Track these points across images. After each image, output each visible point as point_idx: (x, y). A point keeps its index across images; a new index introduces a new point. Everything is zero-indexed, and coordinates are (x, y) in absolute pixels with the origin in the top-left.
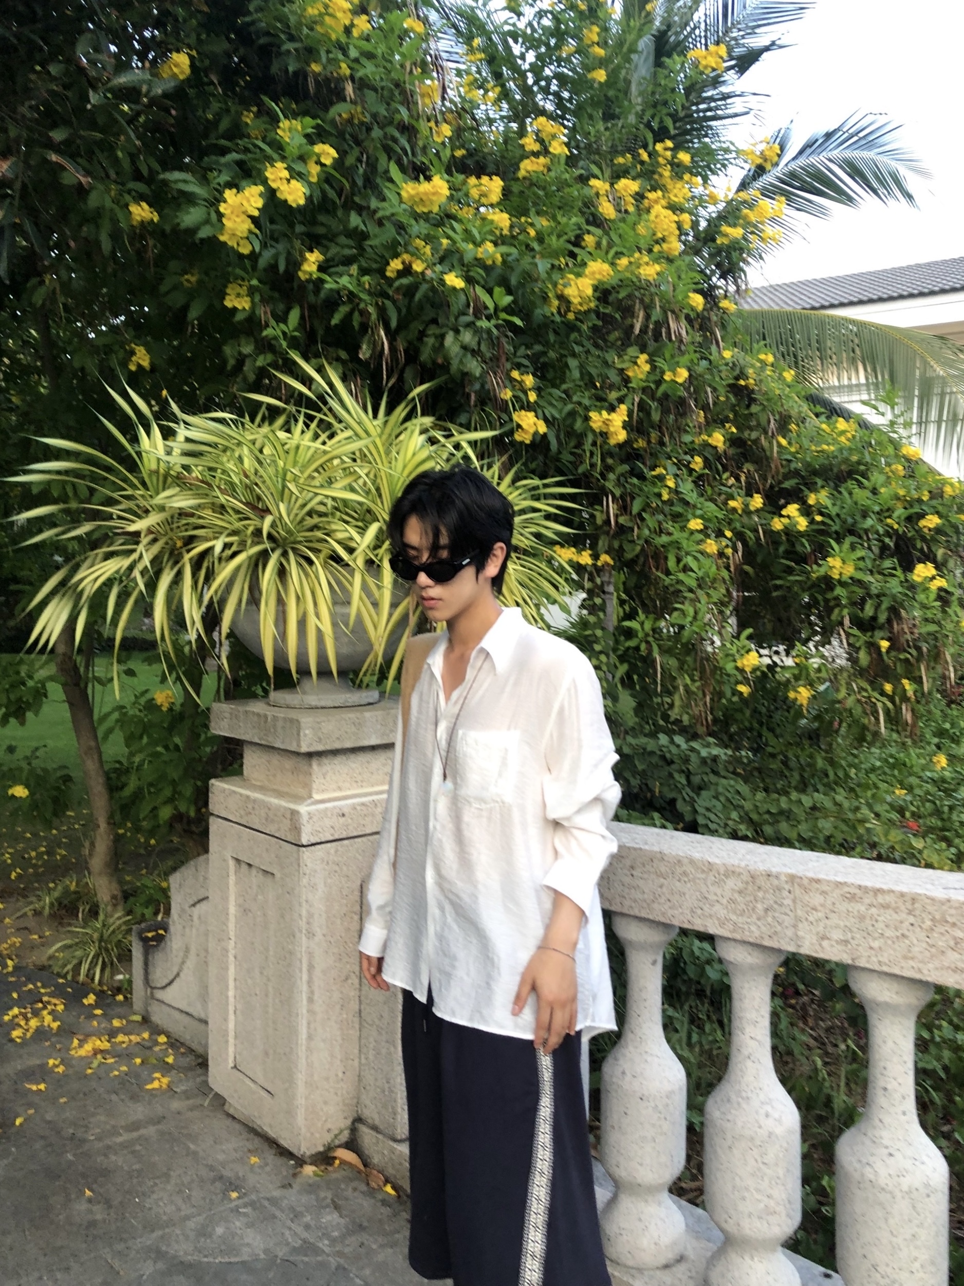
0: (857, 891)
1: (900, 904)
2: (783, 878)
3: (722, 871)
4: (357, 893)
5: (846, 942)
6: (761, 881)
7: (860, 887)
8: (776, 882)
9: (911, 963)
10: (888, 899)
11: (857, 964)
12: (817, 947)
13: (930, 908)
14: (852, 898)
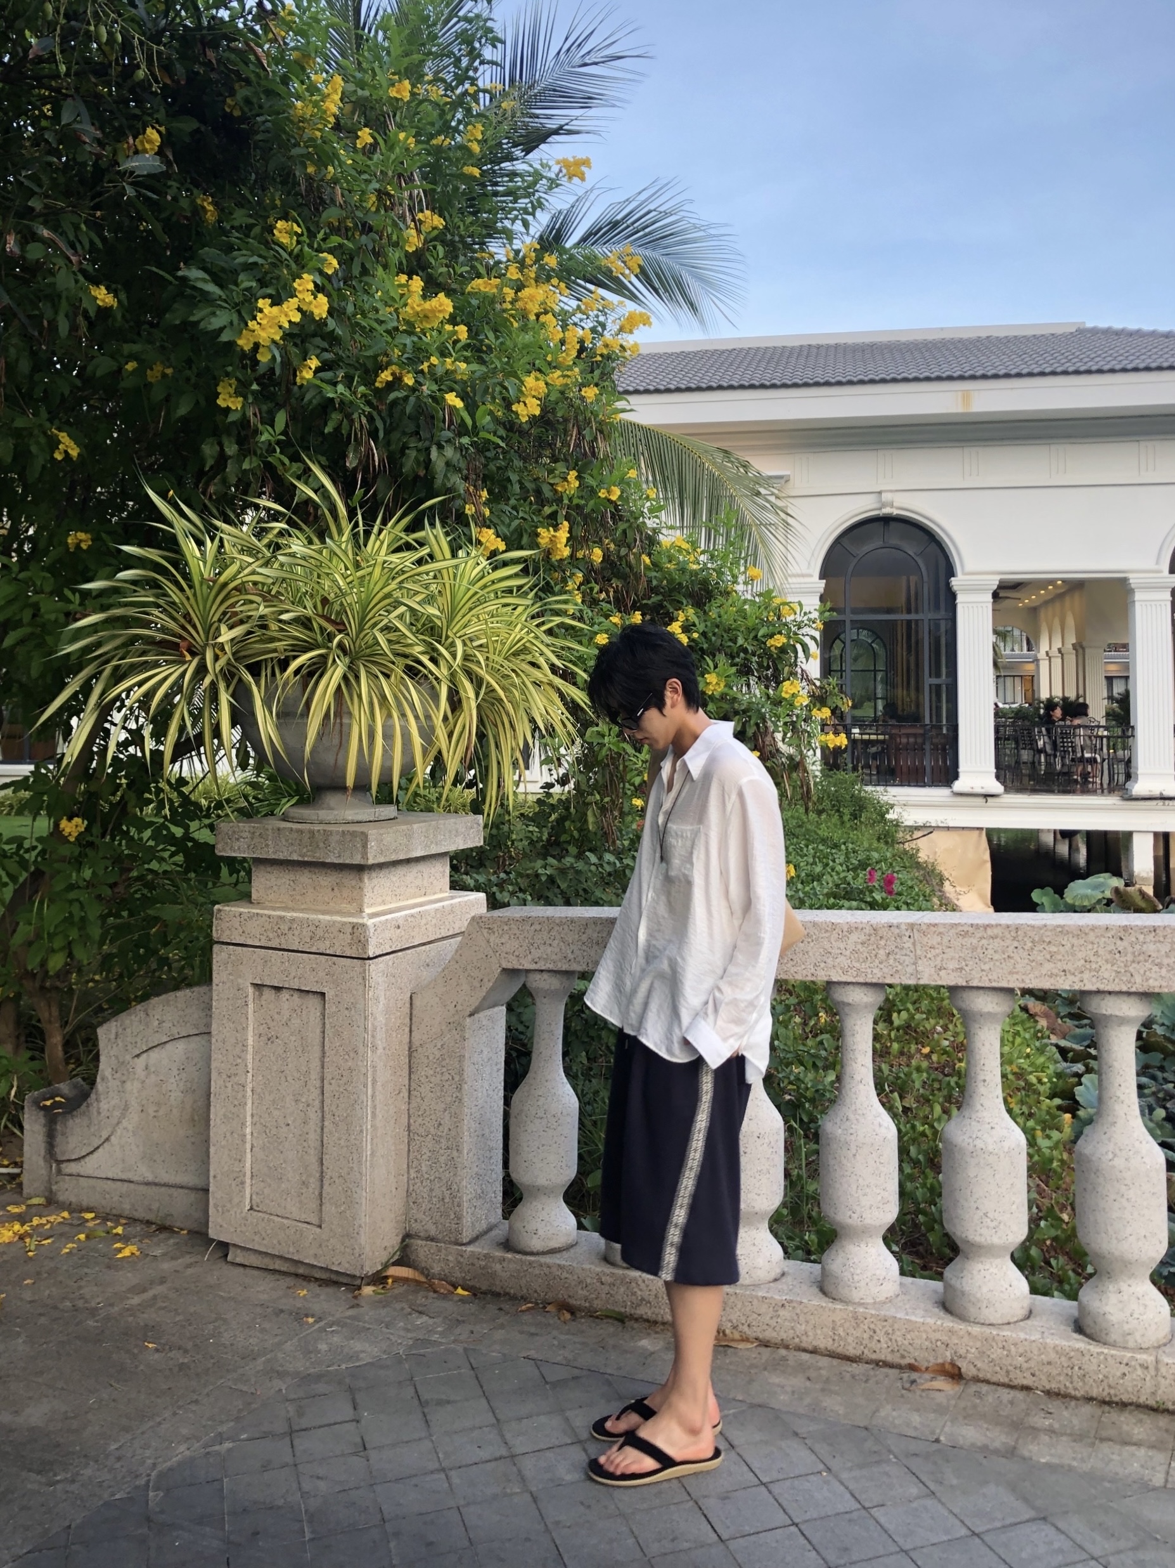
0: (970, 929)
1: (1006, 933)
2: (903, 927)
3: (845, 929)
4: (408, 1005)
5: (961, 969)
6: (884, 932)
7: (972, 925)
8: (897, 931)
9: (1015, 976)
10: (996, 931)
11: (971, 984)
12: (936, 977)
13: (1032, 934)
14: (966, 934)
